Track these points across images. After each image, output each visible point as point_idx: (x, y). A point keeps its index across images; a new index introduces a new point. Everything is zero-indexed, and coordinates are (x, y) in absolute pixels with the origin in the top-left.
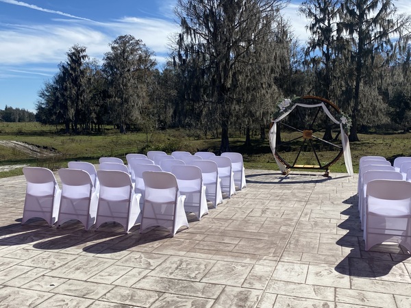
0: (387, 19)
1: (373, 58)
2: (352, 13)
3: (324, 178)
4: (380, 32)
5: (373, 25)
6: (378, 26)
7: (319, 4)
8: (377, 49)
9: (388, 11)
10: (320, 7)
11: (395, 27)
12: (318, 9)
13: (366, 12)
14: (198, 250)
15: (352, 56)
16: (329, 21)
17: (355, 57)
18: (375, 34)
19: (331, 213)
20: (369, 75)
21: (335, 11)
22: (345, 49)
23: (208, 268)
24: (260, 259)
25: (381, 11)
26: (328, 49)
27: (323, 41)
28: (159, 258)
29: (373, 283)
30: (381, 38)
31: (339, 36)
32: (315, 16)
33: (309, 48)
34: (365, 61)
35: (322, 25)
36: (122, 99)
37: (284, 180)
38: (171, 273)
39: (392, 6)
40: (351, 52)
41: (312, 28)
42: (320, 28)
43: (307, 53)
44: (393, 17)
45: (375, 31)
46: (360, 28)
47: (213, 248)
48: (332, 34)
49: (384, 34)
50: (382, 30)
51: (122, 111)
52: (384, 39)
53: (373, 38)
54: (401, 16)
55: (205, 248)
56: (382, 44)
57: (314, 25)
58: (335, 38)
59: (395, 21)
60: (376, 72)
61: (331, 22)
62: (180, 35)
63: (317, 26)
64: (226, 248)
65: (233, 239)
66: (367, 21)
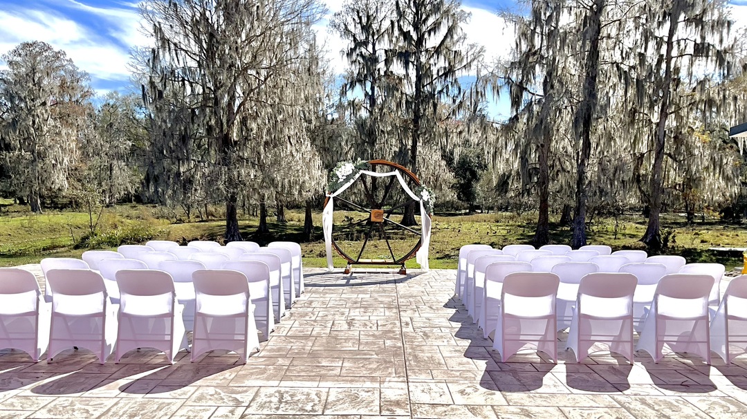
0: (454, 50)
1: (435, 106)
2: (406, 36)
3: (403, 276)
4: (445, 68)
5: (435, 56)
6: (442, 58)
7: (360, 18)
8: (440, 92)
9: (456, 37)
10: (361, 22)
11: (464, 63)
12: (359, 26)
13: (426, 36)
14: (293, 378)
15: (407, 102)
16: (374, 45)
17: (411, 103)
18: (438, 71)
19: (437, 321)
20: (430, 130)
21: (382, 31)
22: (398, 91)
23: (323, 398)
24: (384, 382)
25: (446, 37)
26: (372, 89)
27: (366, 76)
28: (246, 391)
29: (529, 397)
30: (446, 77)
31: (388, 69)
32: (354, 36)
33: (346, 85)
34: (425, 110)
35: (363, 50)
36: (33, 152)
37: (352, 282)
38: (277, 409)
39: (459, 30)
40: (406, 95)
41: (349, 55)
42: (361, 55)
43: (343, 93)
44: (461, 47)
45: (438, 66)
46: (418, 59)
47: (313, 374)
48: (378, 67)
49: (449, 71)
50: (447, 65)
51: (34, 174)
52: (449, 79)
53: (435, 76)
54: (472, 46)
55: (302, 374)
56: (447, 87)
57: (353, 50)
58: (382, 73)
59: (464, 53)
60: (440, 127)
61: (377, 48)
62: (153, 51)
63: (358, 51)
64: (331, 372)
65: (332, 361)
66: (427, 51)
